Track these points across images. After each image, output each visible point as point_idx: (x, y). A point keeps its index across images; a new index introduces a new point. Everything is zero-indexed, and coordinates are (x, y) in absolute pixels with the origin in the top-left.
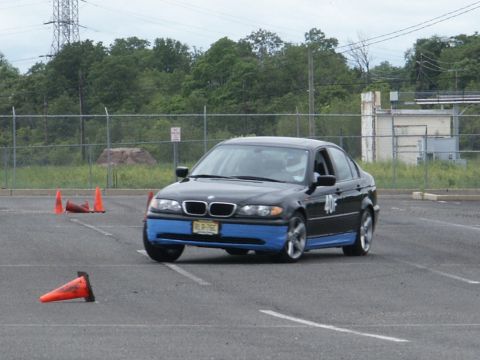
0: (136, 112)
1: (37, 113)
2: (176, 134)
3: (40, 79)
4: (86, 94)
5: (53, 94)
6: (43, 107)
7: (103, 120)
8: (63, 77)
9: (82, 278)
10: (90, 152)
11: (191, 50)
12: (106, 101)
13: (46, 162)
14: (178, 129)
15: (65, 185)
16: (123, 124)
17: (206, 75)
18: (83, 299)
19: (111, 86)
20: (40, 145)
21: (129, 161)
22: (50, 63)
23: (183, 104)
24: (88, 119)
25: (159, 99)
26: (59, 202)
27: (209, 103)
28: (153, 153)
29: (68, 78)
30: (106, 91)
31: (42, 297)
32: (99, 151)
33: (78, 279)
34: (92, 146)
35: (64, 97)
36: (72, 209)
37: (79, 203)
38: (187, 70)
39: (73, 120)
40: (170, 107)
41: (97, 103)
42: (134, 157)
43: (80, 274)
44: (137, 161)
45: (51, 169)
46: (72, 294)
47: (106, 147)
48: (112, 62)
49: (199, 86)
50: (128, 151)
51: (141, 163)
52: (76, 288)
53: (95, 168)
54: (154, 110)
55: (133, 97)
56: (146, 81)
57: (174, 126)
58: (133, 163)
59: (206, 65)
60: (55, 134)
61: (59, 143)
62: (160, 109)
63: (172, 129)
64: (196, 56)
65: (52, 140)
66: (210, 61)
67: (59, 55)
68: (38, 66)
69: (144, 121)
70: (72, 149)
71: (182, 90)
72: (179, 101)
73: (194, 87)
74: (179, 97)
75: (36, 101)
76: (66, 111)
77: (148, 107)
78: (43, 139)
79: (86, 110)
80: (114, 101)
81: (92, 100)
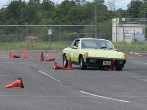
0: (36, 24)
1: (2, 24)
2: (50, 32)
3: (4, 13)
4: (19, 18)
5: (8, 18)
6: (5, 23)
7: (25, 27)
8: (11, 12)
9: (20, 80)
10: (21, 38)
11: (55, 4)
12: (26, 21)
13: (6, 41)
14: (51, 30)
15: (12, 49)
16: (32, 29)
17: (60, 12)
18: (20, 87)
19: (28, 16)
20: (3, 35)
21: (34, 41)
22: (7, 8)
23: (52, 22)
24: (20, 27)
25: (44, 20)
26: (11, 55)
27: (61, 21)
28: (42, 38)
29: (13, 13)
30: (26, 17)
31: (6, 86)
32: (23, 37)
33: (18, 80)
34: (21, 36)
35: (12, 19)
36: (15, 57)
37: (17, 55)
38: (54, 11)
39: (15, 27)
40: (48, 23)
41: (23, 21)
42: (35, 39)
43: (19, 79)
44: (37, 41)
45: (7, 44)
46: (17, 85)
47: (26, 36)
48: (28, 8)
49: (58, 16)
50: (33, 37)
51: (38, 42)
52: (18, 83)
53: (22, 43)
54: (42, 24)
55: (35, 19)
56: (40, 14)
57: (49, 29)
58: (35, 41)
59: (60, 9)
60: (9, 31)
61: (10, 35)
62: (44, 23)
63: (49, 30)
64: (57, 6)
65: (7, 34)
66: (61, 7)
67: (10, 5)
68: (3, 8)
69: (39, 27)
70: (15, 37)
71: (52, 17)
72: (51, 21)
73: (56, 16)
74: (51, 20)
75: (2, 21)
76: (12, 24)
77: (40, 23)
78: (4, 33)
79: (19, 24)
80: (29, 21)
81: (21, 20)
